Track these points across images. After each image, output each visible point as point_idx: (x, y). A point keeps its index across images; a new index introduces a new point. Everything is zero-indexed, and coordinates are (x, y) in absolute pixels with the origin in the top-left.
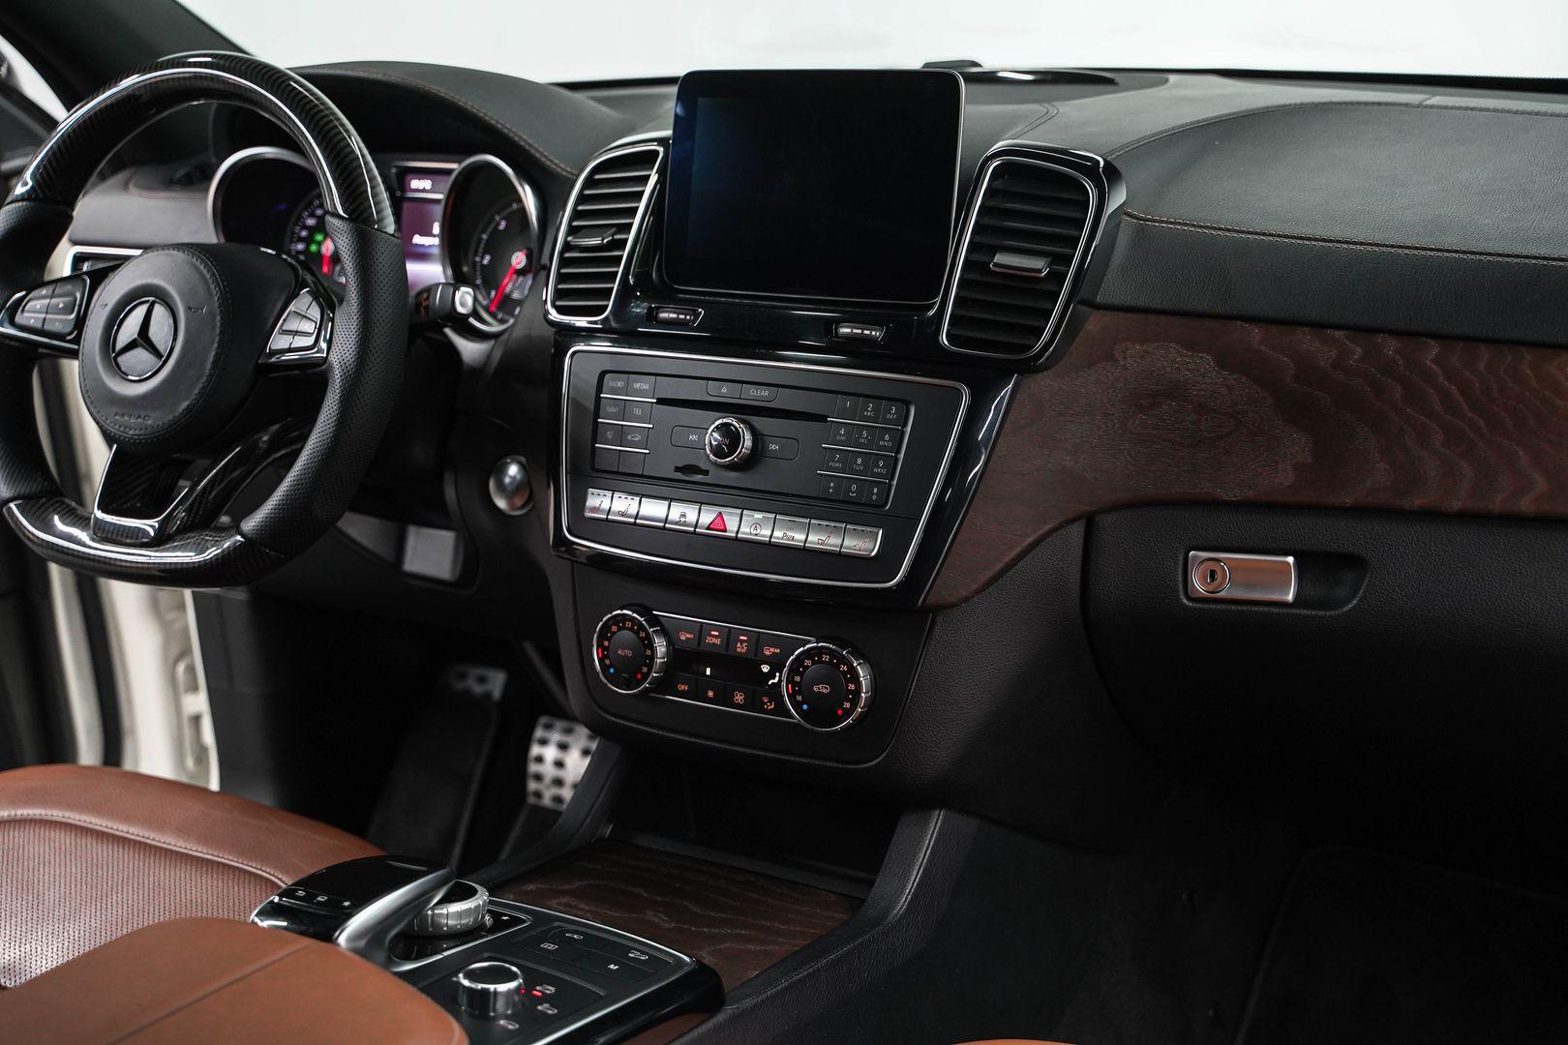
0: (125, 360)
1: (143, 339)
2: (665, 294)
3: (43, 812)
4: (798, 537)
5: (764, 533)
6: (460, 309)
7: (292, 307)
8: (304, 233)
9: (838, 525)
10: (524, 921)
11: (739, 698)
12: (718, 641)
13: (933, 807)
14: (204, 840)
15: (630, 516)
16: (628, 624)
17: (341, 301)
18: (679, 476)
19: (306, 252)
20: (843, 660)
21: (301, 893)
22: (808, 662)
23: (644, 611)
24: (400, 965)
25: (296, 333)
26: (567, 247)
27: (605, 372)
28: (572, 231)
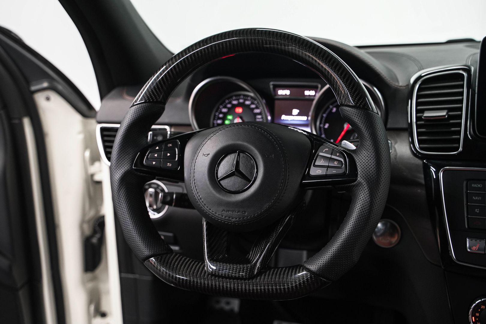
0: (225, 183)
1: (237, 172)
8: (221, 116)
25: (328, 167)
26: (418, 119)
27: (468, 180)
28: (417, 111)
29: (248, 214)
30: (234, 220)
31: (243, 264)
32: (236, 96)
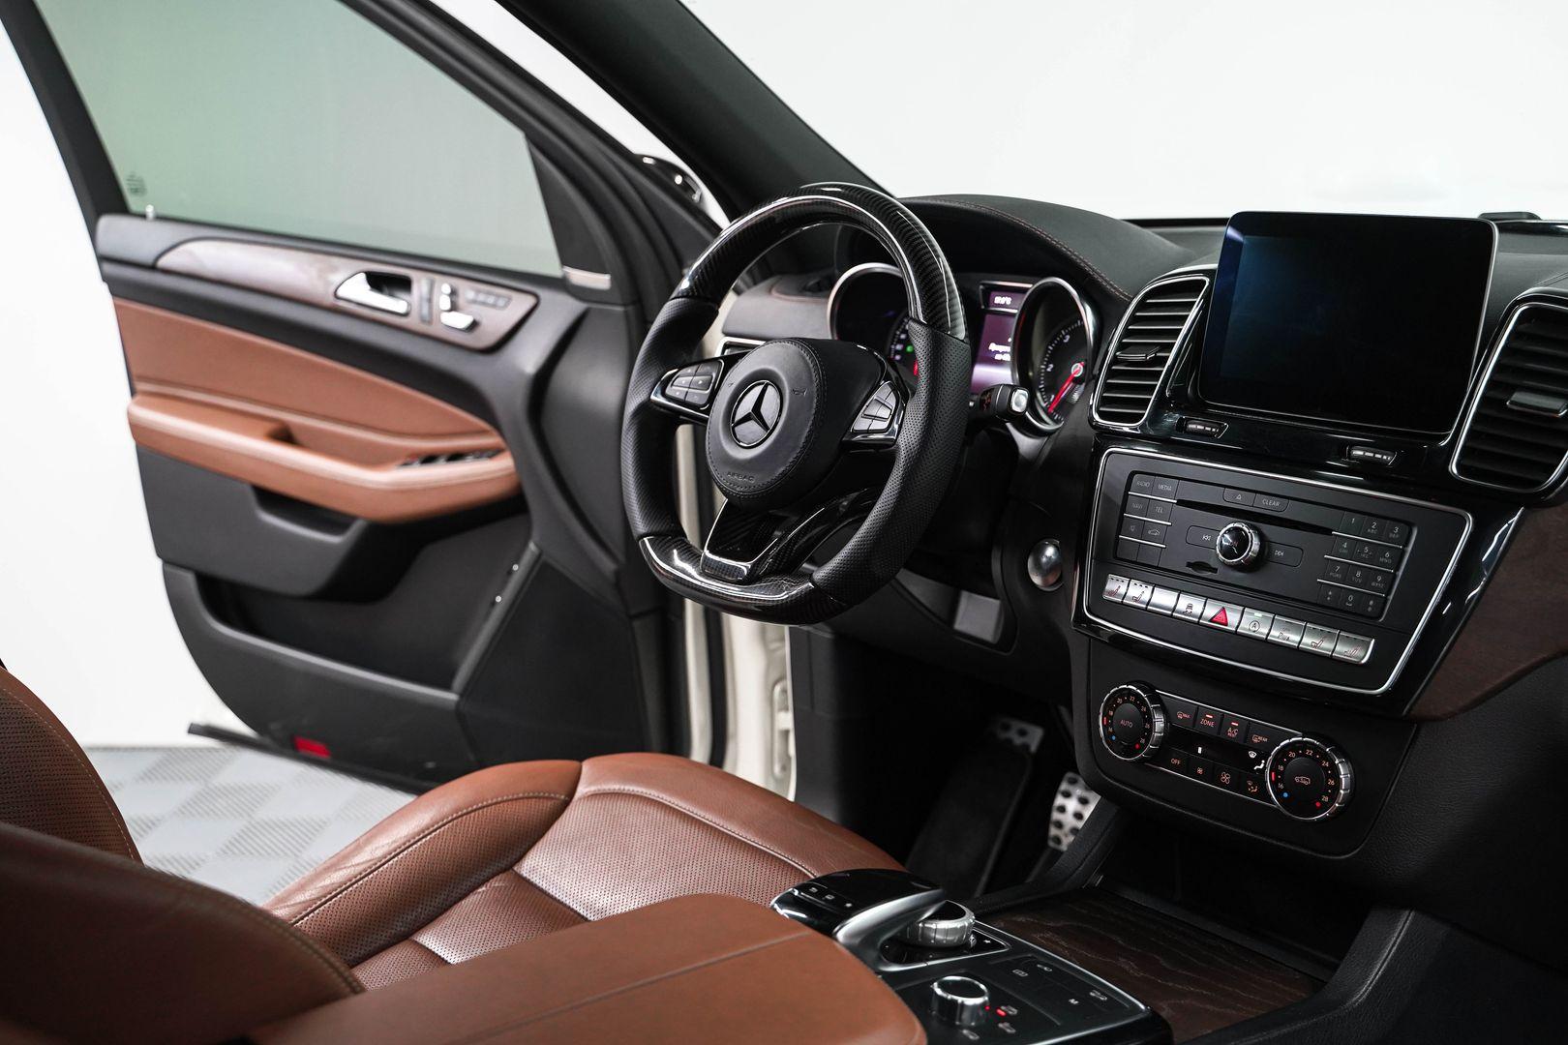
0: (740, 430)
1: (756, 414)
2: (1197, 409)
3: (644, 790)
4: (1293, 638)
5: (1262, 631)
6: (1015, 408)
7: (874, 397)
9: (1334, 631)
10: (1002, 947)
11: (1226, 778)
12: (1211, 724)
13: (1404, 907)
14: (762, 833)
15: (1142, 603)
16: (1132, 698)
17: (913, 394)
18: (1190, 571)
19: (902, 352)
20: (1325, 757)
21: (814, 890)
22: (1292, 754)
23: (1150, 689)
24: (886, 965)
25: (876, 417)
26: (1115, 360)
27: (1134, 473)
28: (1121, 347)
29: (756, 481)
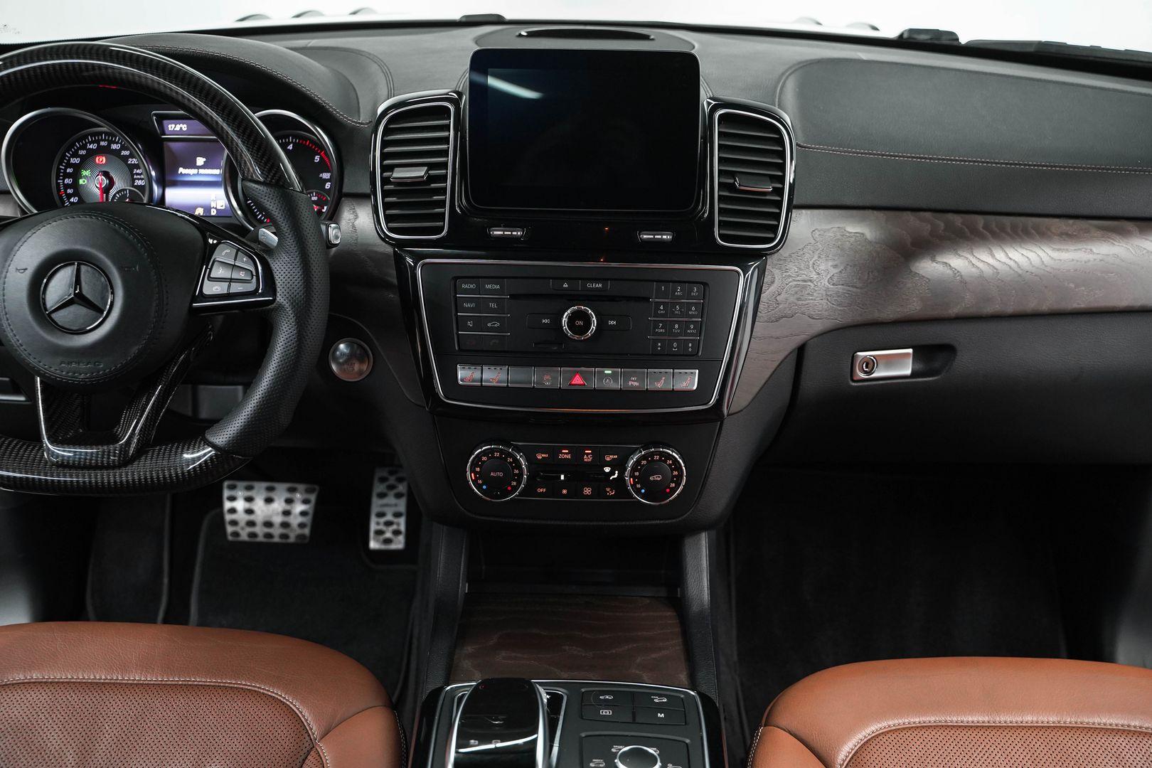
0: (61, 318)
1: (79, 297)
7: (213, 260)
8: (69, 170)
9: (667, 370)
10: (561, 695)
11: (587, 491)
12: (569, 456)
13: (700, 531)
15: (499, 382)
16: (497, 454)
20: (669, 457)
22: (644, 463)
25: (231, 280)
26: (385, 181)
27: (456, 278)
28: (385, 168)
29: (104, 366)
30: (82, 376)
31: (108, 443)
32: (93, 134)
